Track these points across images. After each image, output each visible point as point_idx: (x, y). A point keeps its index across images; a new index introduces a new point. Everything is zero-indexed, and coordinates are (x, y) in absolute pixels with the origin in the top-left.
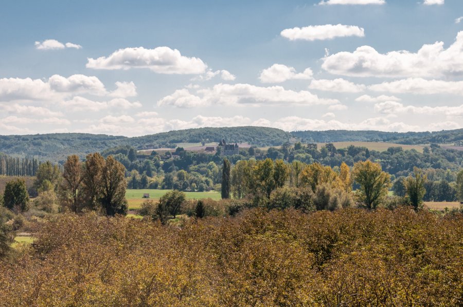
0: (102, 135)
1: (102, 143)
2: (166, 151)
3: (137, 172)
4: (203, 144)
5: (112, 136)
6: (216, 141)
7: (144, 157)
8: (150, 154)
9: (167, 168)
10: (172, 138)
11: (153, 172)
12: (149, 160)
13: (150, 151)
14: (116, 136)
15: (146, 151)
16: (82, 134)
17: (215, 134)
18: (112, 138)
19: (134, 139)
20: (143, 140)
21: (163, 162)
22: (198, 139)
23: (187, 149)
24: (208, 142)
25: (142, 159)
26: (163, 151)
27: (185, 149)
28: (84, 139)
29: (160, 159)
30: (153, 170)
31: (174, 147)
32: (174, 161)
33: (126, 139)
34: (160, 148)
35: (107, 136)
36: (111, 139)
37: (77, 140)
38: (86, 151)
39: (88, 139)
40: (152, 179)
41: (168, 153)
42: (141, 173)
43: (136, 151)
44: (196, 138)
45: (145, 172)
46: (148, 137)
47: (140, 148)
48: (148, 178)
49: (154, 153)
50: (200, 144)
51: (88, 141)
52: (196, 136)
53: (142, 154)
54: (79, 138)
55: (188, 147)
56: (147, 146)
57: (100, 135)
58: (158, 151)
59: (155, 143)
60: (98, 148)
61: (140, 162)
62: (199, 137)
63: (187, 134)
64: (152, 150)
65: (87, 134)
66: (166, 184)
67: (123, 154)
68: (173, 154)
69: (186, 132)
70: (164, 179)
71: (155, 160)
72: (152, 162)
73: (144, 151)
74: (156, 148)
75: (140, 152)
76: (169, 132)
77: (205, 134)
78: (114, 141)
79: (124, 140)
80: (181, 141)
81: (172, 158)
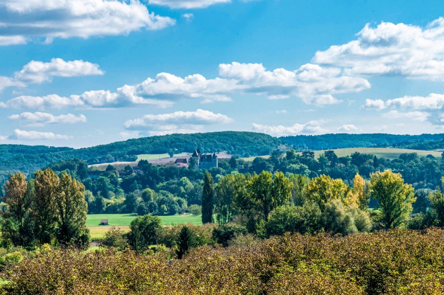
0: (40, 146)
1: (42, 157)
2: (125, 164)
3: (91, 193)
4: (171, 156)
5: (53, 147)
6: (186, 150)
7: (97, 173)
8: (105, 170)
9: (127, 186)
10: (131, 148)
11: (110, 192)
12: (104, 177)
13: (105, 166)
14: (58, 148)
15: (100, 167)
16: (14, 146)
17: (186, 142)
18: (53, 149)
19: (81, 151)
20: (94, 151)
21: (121, 179)
22: (164, 148)
23: (152, 162)
24: (177, 153)
25: (95, 176)
26: (120, 165)
27: (149, 162)
28: (17, 152)
29: (119, 176)
30: (110, 189)
31: (134, 160)
32: (136, 178)
33: (72, 151)
34: (116, 161)
35: (47, 147)
36: (52, 151)
37: (8, 154)
38: (21, 167)
39: (23, 151)
40: (110, 201)
41: (127, 167)
42: (95, 194)
43: (86, 165)
44: (161, 147)
45: (99, 193)
46: (100, 147)
47: (91, 162)
48: (105, 201)
49: (110, 168)
50: (167, 155)
51: (22, 154)
52: (161, 146)
53: (94, 169)
54: (10, 151)
55: (152, 159)
56: (100, 159)
57: (38, 146)
58: (115, 165)
59: (109, 155)
60: (36, 163)
61: (93, 180)
62: (166, 146)
63: (150, 142)
64: (107, 164)
65: (20, 145)
66: (127, 207)
67: (70, 170)
68: (135, 168)
69: (149, 141)
70: (125, 201)
71: (112, 177)
72: (107, 180)
73: (97, 165)
74: (112, 162)
75: (92, 168)
76: (127, 141)
77: (172, 142)
78: (57, 153)
79: (70, 152)
80: (143, 152)
81: (134, 174)
